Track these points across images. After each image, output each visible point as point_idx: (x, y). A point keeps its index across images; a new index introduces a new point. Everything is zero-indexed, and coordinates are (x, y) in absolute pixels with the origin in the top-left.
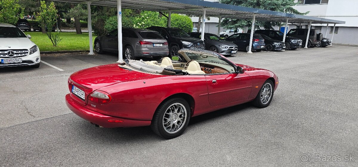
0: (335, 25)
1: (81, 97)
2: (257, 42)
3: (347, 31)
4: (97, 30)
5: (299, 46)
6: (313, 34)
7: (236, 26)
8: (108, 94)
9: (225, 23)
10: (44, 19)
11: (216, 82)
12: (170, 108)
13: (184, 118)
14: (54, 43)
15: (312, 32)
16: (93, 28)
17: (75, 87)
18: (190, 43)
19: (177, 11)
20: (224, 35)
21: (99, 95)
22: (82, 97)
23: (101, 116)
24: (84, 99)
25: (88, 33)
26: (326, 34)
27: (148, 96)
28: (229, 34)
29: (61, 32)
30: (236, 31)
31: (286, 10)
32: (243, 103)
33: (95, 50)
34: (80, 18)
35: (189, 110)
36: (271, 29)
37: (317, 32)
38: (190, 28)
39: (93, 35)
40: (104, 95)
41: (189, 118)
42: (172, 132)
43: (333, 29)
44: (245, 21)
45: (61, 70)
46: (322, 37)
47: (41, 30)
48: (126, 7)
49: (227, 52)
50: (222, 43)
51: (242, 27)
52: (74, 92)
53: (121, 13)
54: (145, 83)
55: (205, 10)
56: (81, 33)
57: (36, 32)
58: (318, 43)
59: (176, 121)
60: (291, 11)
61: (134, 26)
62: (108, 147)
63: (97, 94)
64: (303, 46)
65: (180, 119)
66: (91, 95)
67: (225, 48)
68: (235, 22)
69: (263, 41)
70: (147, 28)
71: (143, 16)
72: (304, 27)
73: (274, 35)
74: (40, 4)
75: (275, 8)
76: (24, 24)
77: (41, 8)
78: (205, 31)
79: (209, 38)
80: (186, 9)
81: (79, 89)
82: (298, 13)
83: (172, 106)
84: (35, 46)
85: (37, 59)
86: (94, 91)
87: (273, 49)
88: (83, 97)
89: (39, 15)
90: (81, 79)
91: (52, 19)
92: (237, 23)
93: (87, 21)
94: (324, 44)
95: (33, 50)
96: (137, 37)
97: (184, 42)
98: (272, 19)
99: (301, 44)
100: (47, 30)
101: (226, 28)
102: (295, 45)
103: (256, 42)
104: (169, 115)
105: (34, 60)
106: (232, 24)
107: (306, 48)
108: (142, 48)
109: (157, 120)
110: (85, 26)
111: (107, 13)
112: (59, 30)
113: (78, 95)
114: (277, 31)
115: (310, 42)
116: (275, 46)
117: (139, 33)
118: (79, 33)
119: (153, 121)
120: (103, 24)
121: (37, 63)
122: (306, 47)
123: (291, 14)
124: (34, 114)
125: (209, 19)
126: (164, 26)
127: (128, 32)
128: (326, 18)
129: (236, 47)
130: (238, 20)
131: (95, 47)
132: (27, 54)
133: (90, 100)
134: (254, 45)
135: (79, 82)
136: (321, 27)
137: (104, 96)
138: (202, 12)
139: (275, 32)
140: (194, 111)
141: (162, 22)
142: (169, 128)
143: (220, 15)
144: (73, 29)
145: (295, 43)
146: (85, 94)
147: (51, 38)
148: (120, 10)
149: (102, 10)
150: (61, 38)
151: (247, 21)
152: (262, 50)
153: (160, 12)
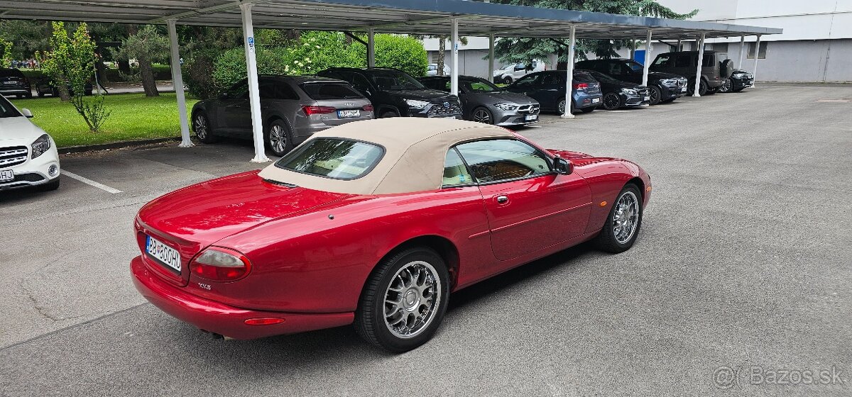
0: (758, 39)
1: (170, 265)
2: (583, 91)
3: (788, 52)
4: (196, 86)
5: (680, 93)
6: (712, 64)
7: (528, 55)
8: (241, 255)
9: (504, 48)
10: (63, 66)
11: (505, 201)
12: (399, 276)
13: (435, 296)
14: (92, 124)
15: (709, 58)
16: (186, 79)
17: (153, 239)
18: (425, 103)
19: (387, 27)
20: (503, 77)
21: (218, 258)
22: (173, 266)
23: (227, 312)
24: (179, 270)
25: (175, 92)
26: (740, 62)
27: (339, 251)
28: (515, 75)
29: (108, 94)
30: (530, 67)
31: (643, 11)
32: (573, 244)
33: (194, 134)
34: (153, 56)
35: (447, 276)
36: (612, 58)
37: (720, 57)
38: (421, 66)
39: (186, 98)
40: (230, 257)
41: (447, 295)
42: (408, 334)
43: (755, 47)
44: (551, 42)
45: (114, 191)
46: (732, 68)
47: (56, 94)
48: (264, 24)
49: (515, 118)
50: (499, 97)
51: (544, 56)
52: (152, 254)
53: (252, 42)
54: (332, 218)
55: (456, 22)
56: (157, 93)
57: (45, 99)
58: (724, 82)
59: (416, 306)
60: (656, 11)
61: (287, 70)
62: (249, 389)
63: (213, 257)
64: (690, 92)
65: (424, 301)
66: (198, 260)
67: (510, 109)
68: (526, 46)
69: (597, 86)
70: (320, 74)
71: (306, 44)
72: (686, 49)
73: (620, 70)
74: (51, 29)
75: (618, 6)
76: (12, 80)
77: (55, 39)
78: (459, 73)
79: (470, 88)
80: (410, 23)
81: (165, 246)
82: (671, 15)
83: (405, 270)
84: (44, 137)
85: (52, 169)
86: (203, 250)
87: (623, 105)
88: (176, 264)
89: (50, 57)
90: (166, 218)
91: (84, 66)
92: (531, 48)
93: (169, 64)
94: (738, 86)
95: (41, 147)
96: (296, 97)
97: (411, 103)
98: (615, 33)
99: (684, 89)
100: (72, 94)
101: (507, 62)
102: (671, 92)
103: (579, 91)
104: (398, 293)
105: (44, 171)
106: (520, 52)
107: (697, 97)
108: (310, 123)
109: (368, 309)
110: (166, 75)
111: (217, 43)
112: (103, 91)
113: (163, 260)
114: (627, 61)
115: (706, 81)
116: (625, 97)
117: (302, 86)
118: (151, 94)
119: (358, 312)
120: (210, 71)
121: (51, 178)
122: (697, 94)
123: (656, 18)
124: (52, 313)
125: (464, 42)
126: (360, 64)
127: (275, 87)
128: (736, 23)
129: (535, 106)
130: (533, 41)
131: (194, 128)
132: (25, 158)
133: (195, 272)
134: (576, 98)
135: (161, 226)
136: (726, 45)
137: (230, 261)
138: (449, 27)
139: (622, 63)
140: (457, 277)
141: (353, 57)
142: (400, 324)
143: (491, 32)
144: (136, 84)
145: (670, 87)
146: (181, 256)
147: (83, 113)
148: (249, 33)
149: (205, 35)
150: (108, 110)
151: (555, 41)
152: (596, 109)
153: (346, 33)
